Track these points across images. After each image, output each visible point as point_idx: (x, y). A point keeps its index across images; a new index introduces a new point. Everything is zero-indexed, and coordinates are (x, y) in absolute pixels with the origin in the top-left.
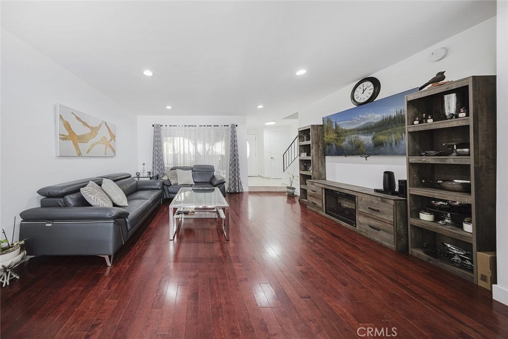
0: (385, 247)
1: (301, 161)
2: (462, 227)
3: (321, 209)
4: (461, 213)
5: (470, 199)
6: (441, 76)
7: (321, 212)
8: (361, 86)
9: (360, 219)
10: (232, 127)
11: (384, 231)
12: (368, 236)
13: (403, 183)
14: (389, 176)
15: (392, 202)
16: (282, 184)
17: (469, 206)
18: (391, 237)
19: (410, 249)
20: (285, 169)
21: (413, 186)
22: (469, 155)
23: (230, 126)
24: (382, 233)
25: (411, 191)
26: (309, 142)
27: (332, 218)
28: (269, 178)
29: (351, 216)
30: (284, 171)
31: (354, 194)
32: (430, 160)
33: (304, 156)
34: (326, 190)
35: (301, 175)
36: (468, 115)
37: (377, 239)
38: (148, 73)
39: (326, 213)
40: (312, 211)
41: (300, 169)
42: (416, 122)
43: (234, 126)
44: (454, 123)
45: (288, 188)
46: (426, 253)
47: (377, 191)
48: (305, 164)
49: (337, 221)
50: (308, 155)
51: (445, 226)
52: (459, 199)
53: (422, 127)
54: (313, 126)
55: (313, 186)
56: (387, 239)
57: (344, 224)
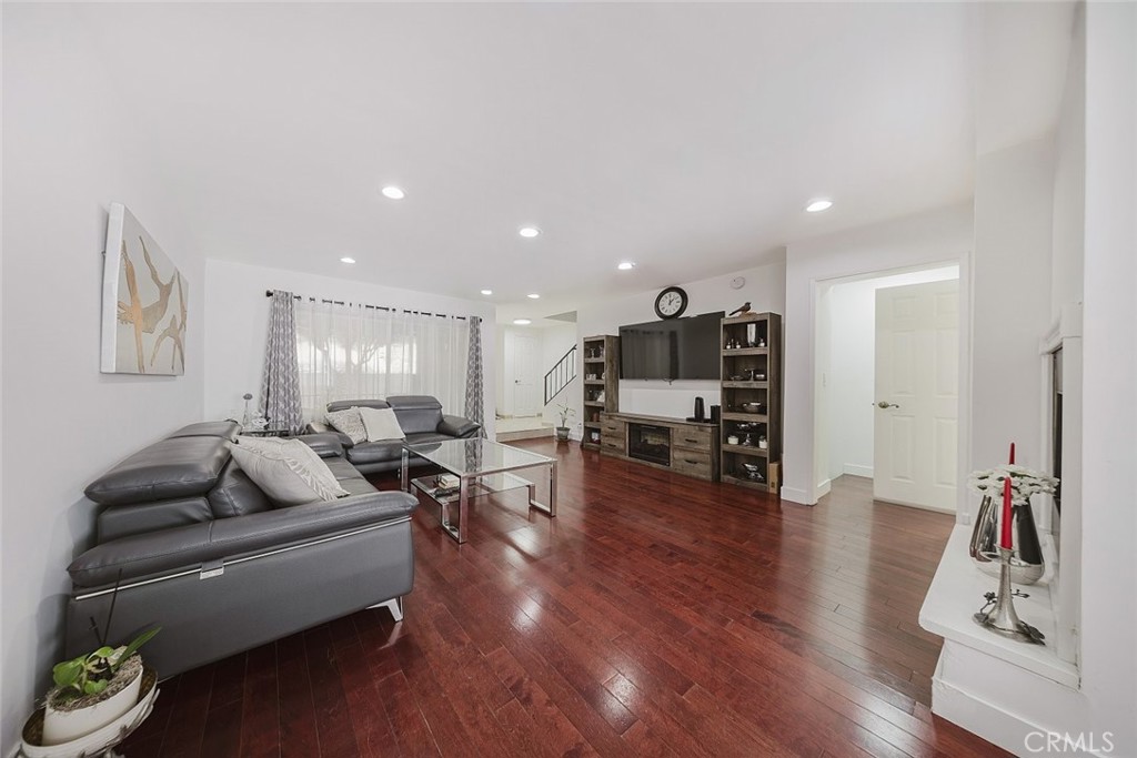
0: (703, 480)
1: (586, 386)
2: (758, 445)
3: (623, 451)
4: (757, 432)
5: (765, 419)
6: (747, 307)
7: (622, 456)
8: (667, 295)
9: (676, 455)
10: (472, 322)
11: (701, 462)
12: (685, 473)
13: (715, 409)
14: (699, 402)
15: (710, 430)
16: (543, 424)
17: (766, 424)
18: (708, 468)
19: (722, 476)
20: (548, 398)
21: (725, 411)
22: (765, 379)
23: (468, 320)
24: (699, 466)
25: (725, 416)
26: (602, 359)
27: (639, 461)
28: (511, 417)
29: (662, 454)
30: (546, 403)
31: (668, 426)
32: (740, 385)
33: (592, 378)
34: (630, 424)
35: (586, 406)
36: (766, 345)
37: (694, 474)
38: (393, 192)
39: (630, 456)
40: (609, 457)
41: (585, 399)
42: (729, 347)
43: (476, 321)
44: (756, 352)
45: (559, 429)
46: (734, 476)
47: (689, 420)
48: (591, 391)
49: (646, 463)
50: (599, 377)
51: (747, 447)
52: (756, 419)
53: (733, 353)
54: (608, 336)
55: (611, 422)
56: (703, 471)
57: (654, 465)
